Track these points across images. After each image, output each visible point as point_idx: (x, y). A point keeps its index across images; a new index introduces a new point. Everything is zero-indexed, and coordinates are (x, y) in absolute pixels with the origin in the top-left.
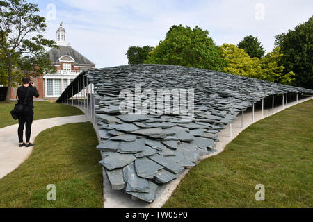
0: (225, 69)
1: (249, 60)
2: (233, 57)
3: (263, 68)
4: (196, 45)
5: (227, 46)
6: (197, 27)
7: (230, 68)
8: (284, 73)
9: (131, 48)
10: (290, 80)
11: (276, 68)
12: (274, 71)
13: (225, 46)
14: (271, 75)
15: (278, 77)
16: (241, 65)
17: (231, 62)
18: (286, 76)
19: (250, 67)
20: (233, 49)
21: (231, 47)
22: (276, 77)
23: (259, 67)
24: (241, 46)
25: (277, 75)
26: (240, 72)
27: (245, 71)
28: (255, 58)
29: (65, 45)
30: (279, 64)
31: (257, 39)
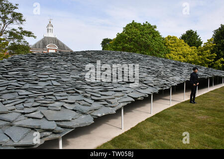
0: (167, 56)
1: (187, 49)
2: (175, 46)
3: (199, 55)
4: (143, 36)
5: (171, 37)
6: (147, 22)
7: (171, 55)
8: (216, 60)
9: (105, 40)
10: (220, 65)
11: (210, 55)
12: (208, 58)
13: (169, 38)
14: (205, 60)
15: (211, 62)
16: (181, 53)
17: (173, 50)
18: (217, 62)
19: (188, 54)
20: (175, 40)
21: (174, 39)
22: (210, 63)
23: (196, 54)
24: (183, 37)
25: (210, 61)
26: (180, 58)
27: (184, 57)
28: (193, 47)
29: (53, 36)
30: (212, 52)
31: (196, 33)
